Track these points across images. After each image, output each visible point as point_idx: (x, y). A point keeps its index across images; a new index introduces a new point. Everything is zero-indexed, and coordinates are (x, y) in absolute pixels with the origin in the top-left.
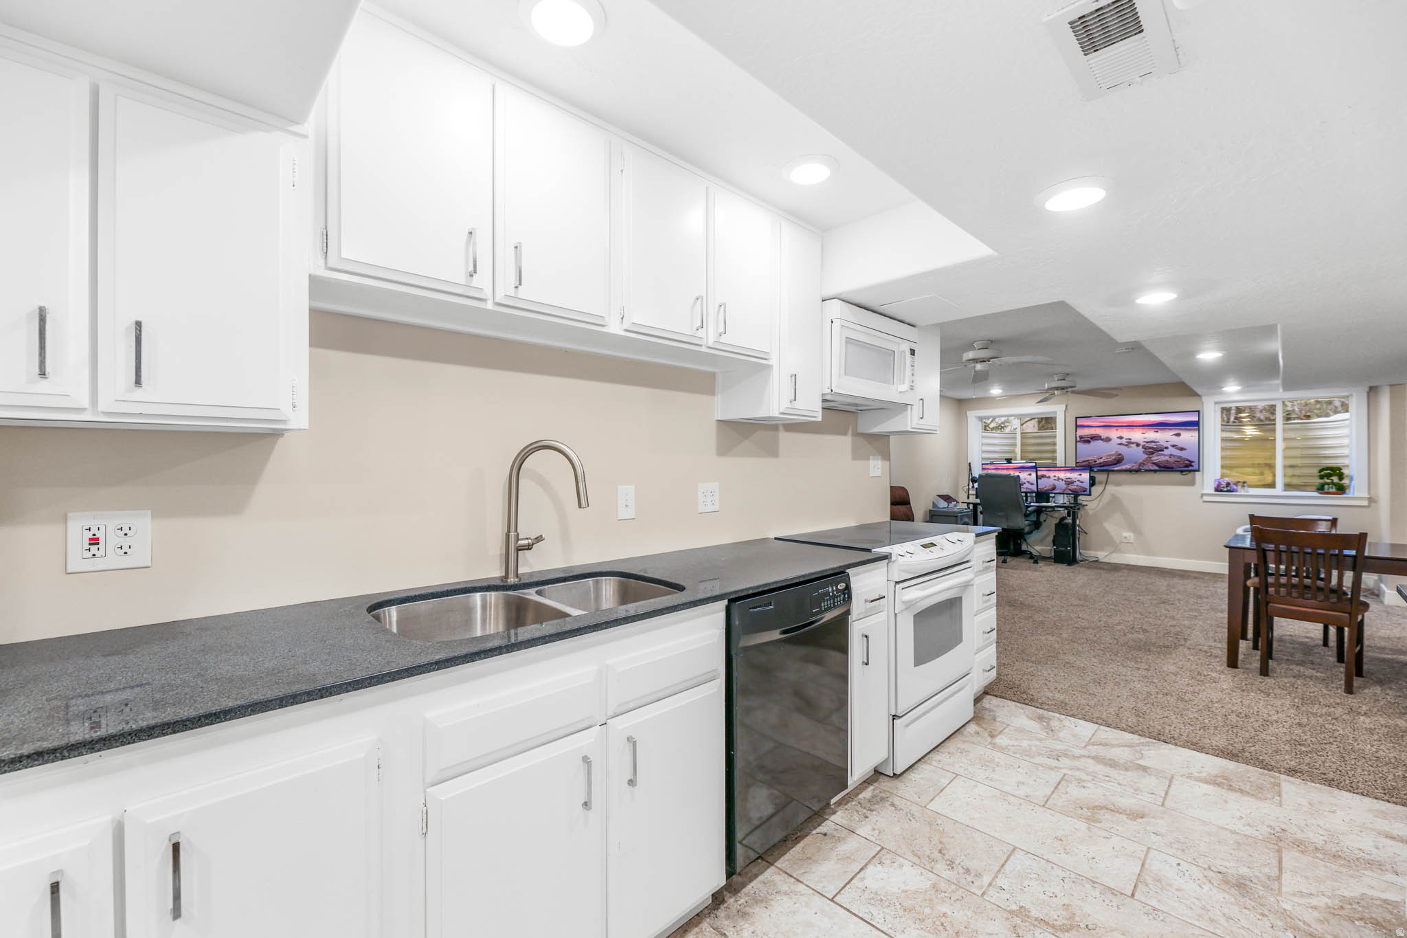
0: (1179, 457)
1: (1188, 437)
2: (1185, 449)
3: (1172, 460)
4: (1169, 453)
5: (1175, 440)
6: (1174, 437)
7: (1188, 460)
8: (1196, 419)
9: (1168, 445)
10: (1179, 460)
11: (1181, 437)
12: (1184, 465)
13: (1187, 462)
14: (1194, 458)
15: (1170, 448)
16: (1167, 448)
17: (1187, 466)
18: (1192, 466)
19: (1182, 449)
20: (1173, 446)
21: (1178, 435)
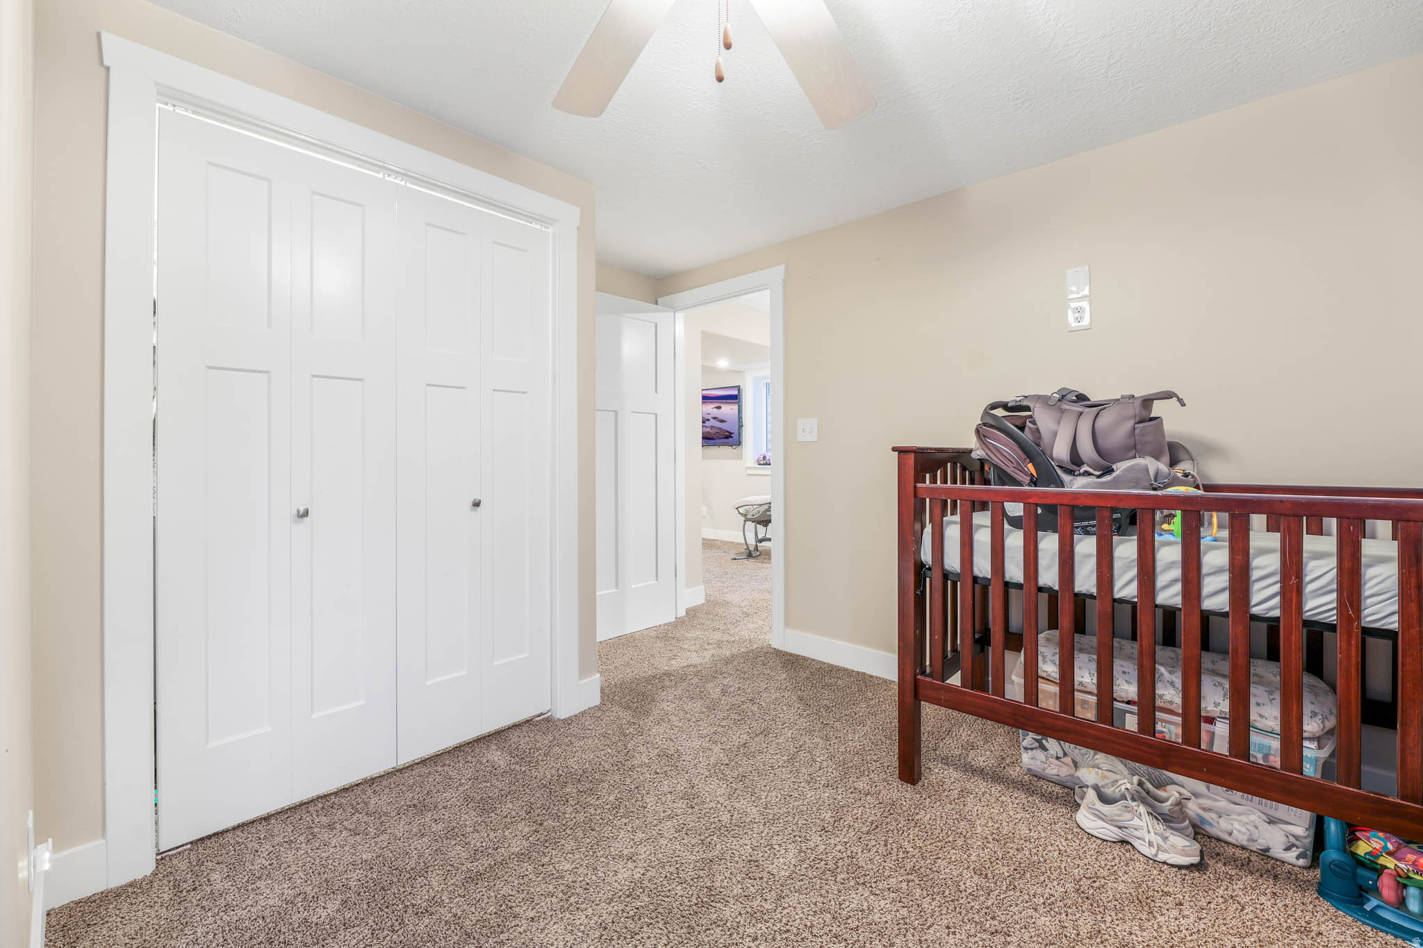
0: (720, 429)
1: (728, 410)
2: (725, 421)
3: (713, 431)
4: (710, 425)
5: (716, 413)
6: (716, 409)
7: (728, 432)
8: (736, 393)
9: (709, 417)
10: (719, 431)
11: (721, 410)
12: (724, 436)
13: (726, 433)
14: (734, 430)
15: (711, 420)
16: (708, 420)
17: (727, 437)
18: (732, 437)
19: (722, 421)
20: (714, 418)
21: (719, 408)
